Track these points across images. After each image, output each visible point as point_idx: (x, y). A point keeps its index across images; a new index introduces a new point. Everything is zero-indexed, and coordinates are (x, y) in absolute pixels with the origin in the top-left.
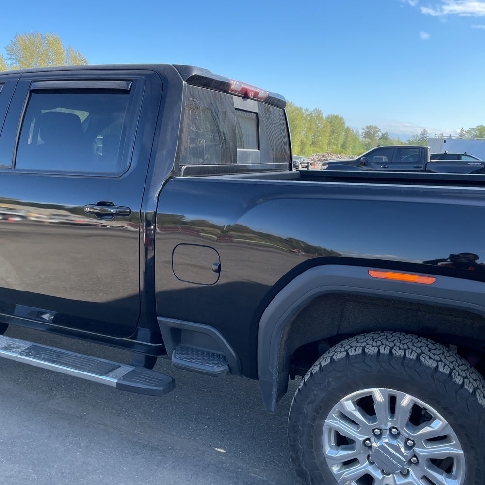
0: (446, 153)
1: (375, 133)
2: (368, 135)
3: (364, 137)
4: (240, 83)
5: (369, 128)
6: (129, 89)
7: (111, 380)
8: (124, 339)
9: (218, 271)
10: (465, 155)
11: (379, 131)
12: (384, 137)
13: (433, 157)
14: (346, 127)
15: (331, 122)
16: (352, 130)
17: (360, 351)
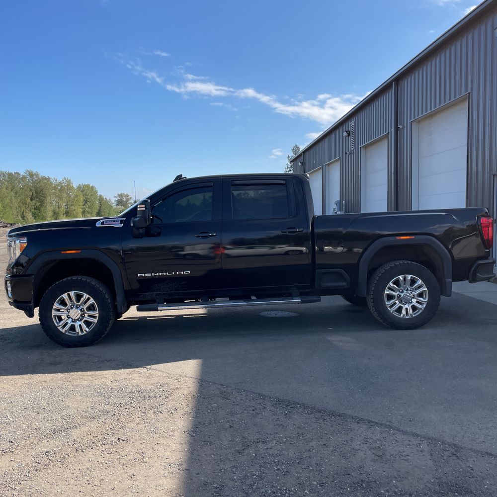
1: (127, 200)
2: (120, 202)
3: (118, 205)
5: (121, 195)
6: (285, 183)
11: (131, 198)
15: (82, 191)
16: (106, 199)
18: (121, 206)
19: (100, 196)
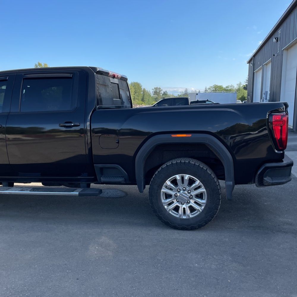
0: (198, 100)
1: (160, 91)
2: (155, 93)
3: (154, 94)
4: (112, 72)
5: (156, 89)
6: (71, 77)
7: (76, 193)
8: (79, 177)
9: (118, 143)
10: (208, 101)
11: (162, 90)
12: (165, 94)
13: (192, 103)
14: (143, 89)
15: (134, 86)
16: (147, 91)
17: (171, 163)
18: (156, 95)
19: (144, 89)
